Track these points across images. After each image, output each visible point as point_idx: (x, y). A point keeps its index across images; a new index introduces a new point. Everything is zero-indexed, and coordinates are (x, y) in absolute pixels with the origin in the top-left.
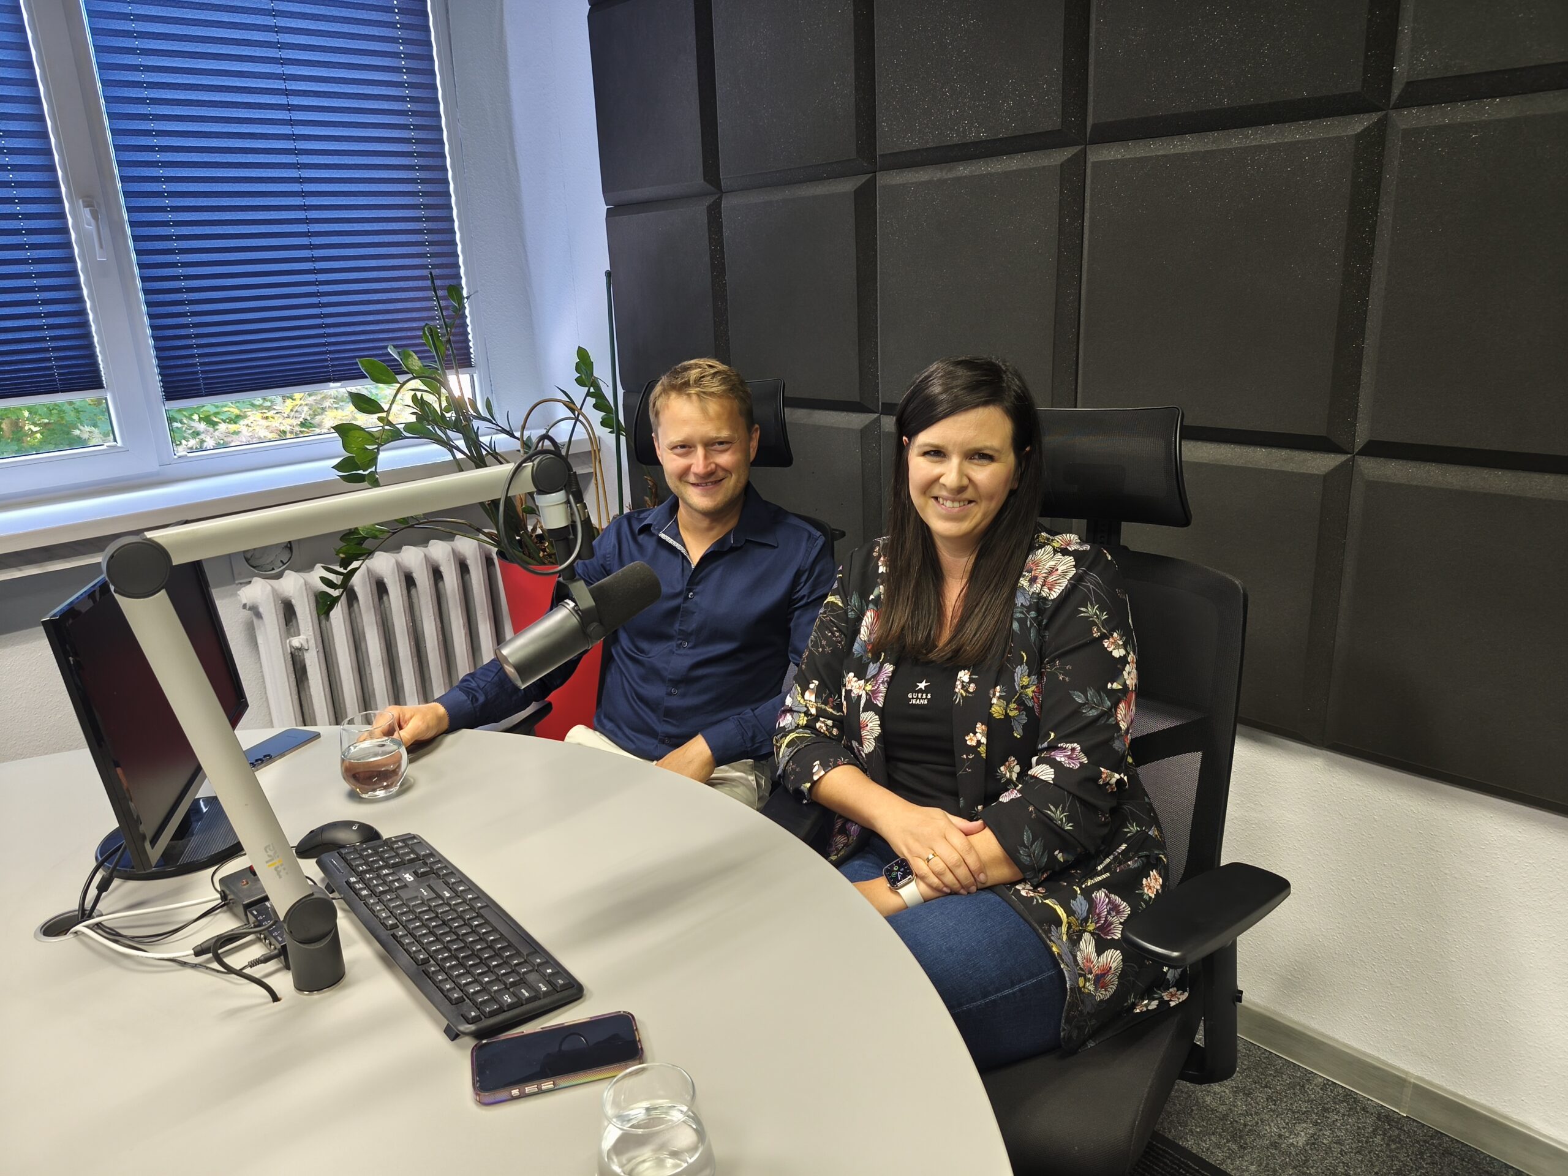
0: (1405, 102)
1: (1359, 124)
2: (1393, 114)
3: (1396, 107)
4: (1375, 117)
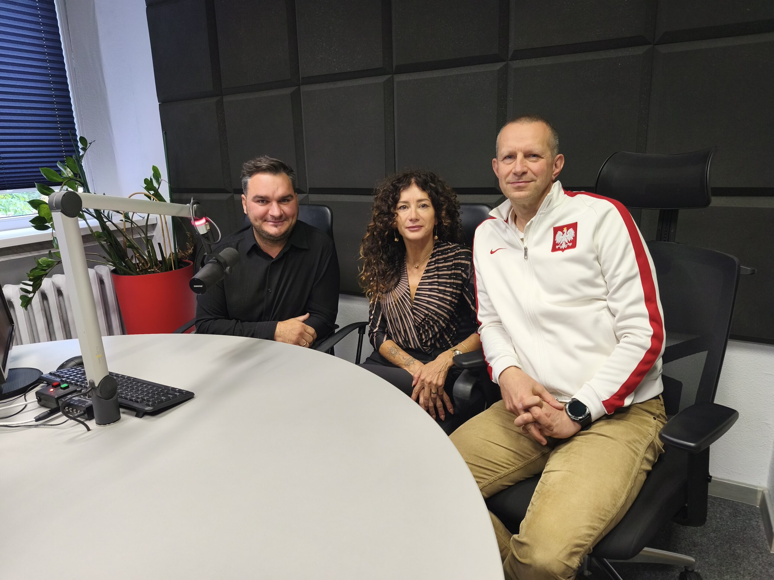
0: (514, 58)
1: (499, 66)
2: (510, 62)
3: (511, 60)
4: (504, 63)
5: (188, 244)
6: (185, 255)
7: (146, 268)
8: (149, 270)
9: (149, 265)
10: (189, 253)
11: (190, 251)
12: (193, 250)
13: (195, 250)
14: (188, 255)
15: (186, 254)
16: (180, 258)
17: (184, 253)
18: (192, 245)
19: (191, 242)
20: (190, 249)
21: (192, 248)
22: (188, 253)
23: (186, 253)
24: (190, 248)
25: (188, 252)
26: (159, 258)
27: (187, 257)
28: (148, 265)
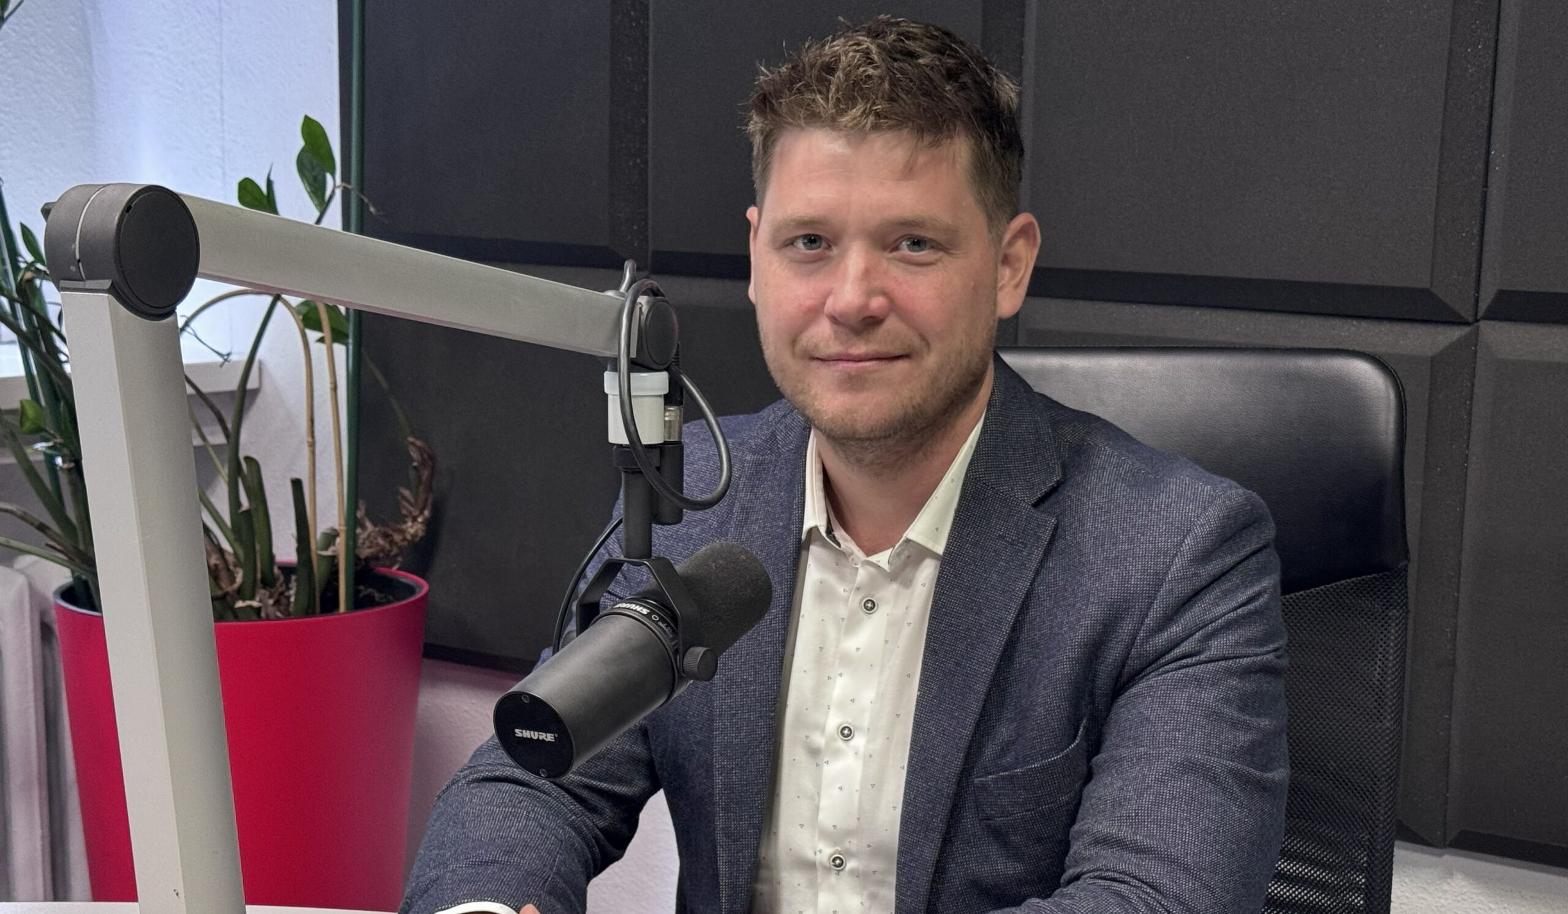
5: (406, 493)
6: (387, 546)
7: (226, 594)
8: (240, 604)
9: (239, 578)
10: (409, 537)
11: (414, 528)
12: (428, 523)
13: (433, 525)
14: (400, 548)
15: (392, 542)
16: (367, 559)
17: (386, 536)
18: (426, 500)
19: (421, 488)
20: (414, 519)
21: (421, 513)
22: (404, 539)
23: (397, 537)
24: (416, 513)
25: (402, 532)
26: (285, 550)
27: (396, 556)
28: (233, 580)
